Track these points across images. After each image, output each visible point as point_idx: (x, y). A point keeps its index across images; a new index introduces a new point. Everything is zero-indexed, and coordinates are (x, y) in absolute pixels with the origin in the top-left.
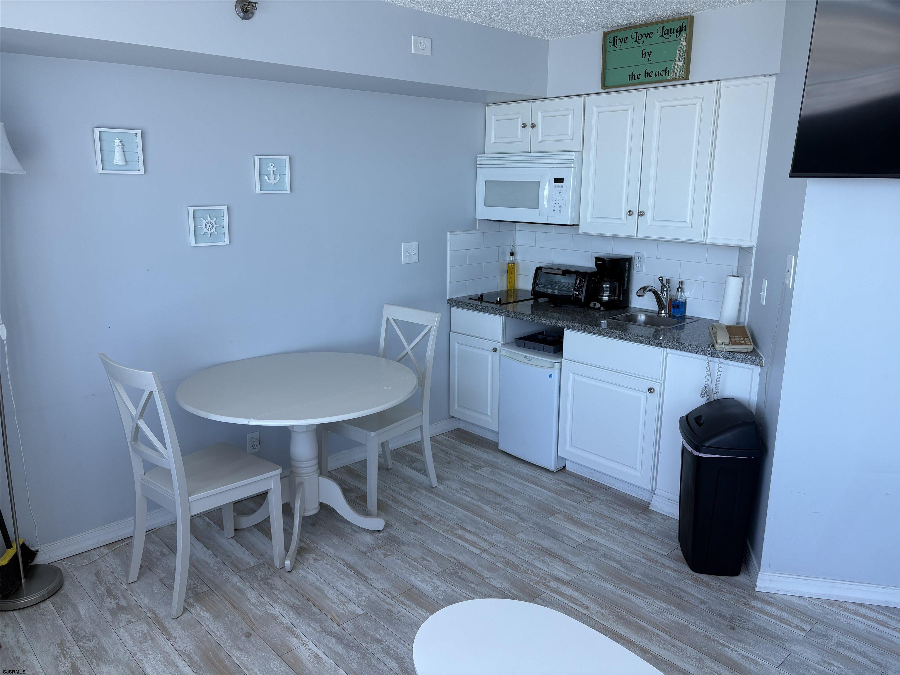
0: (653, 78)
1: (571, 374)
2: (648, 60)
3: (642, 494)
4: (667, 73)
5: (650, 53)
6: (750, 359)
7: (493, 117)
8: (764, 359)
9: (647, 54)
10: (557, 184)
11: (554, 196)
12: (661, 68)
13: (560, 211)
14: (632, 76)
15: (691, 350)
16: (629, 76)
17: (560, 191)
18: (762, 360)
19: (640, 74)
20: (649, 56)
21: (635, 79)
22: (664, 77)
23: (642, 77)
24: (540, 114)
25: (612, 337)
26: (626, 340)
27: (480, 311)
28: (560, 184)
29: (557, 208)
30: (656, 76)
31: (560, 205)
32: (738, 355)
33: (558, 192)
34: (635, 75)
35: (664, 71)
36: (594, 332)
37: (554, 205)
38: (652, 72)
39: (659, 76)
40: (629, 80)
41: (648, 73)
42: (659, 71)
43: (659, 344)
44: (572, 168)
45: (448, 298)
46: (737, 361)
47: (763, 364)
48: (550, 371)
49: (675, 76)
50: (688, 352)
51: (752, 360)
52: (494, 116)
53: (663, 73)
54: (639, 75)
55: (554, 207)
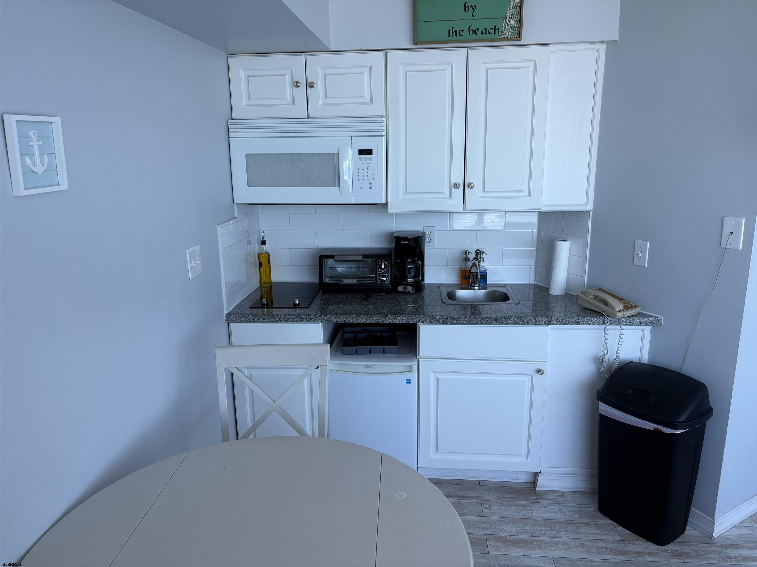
0: (480, 36)
1: (432, 373)
2: (473, 15)
3: (517, 477)
4: (497, 31)
5: (474, 8)
6: (649, 321)
7: (242, 72)
8: (662, 319)
9: (470, 8)
10: (363, 157)
11: (361, 171)
12: (489, 25)
13: (371, 188)
14: (452, 32)
15: (585, 323)
16: (449, 31)
17: (368, 165)
18: (661, 320)
19: (463, 31)
20: (474, 10)
21: (456, 36)
22: (492, 36)
23: (465, 34)
24: (320, 70)
25: (489, 324)
26: (507, 324)
27: (288, 321)
28: (368, 157)
29: (366, 185)
30: (482, 34)
31: (370, 180)
32: (636, 318)
33: (365, 167)
34: (456, 31)
35: (492, 29)
36: (464, 322)
37: (361, 181)
38: (478, 29)
39: (486, 34)
40: (449, 36)
41: (472, 30)
42: (486, 29)
43: (548, 322)
44: (383, 137)
45: (225, 312)
46: (635, 325)
47: (661, 324)
48: (408, 376)
49: (506, 35)
50: (582, 325)
51: (651, 322)
52: (244, 70)
53: (492, 31)
54: (461, 31)
55: (361, 184)
